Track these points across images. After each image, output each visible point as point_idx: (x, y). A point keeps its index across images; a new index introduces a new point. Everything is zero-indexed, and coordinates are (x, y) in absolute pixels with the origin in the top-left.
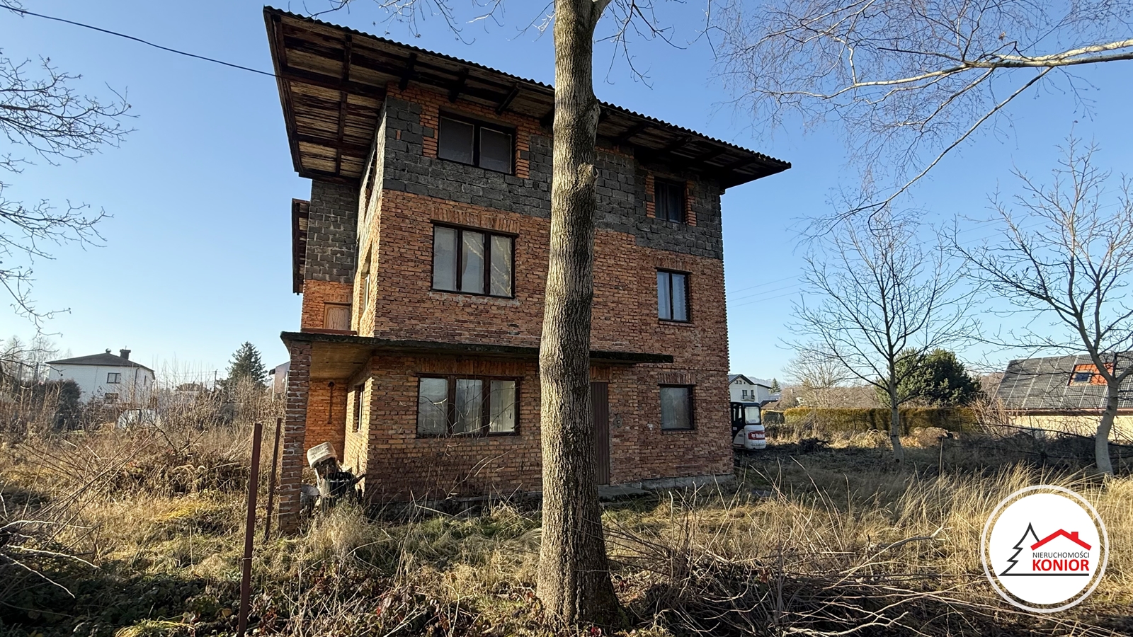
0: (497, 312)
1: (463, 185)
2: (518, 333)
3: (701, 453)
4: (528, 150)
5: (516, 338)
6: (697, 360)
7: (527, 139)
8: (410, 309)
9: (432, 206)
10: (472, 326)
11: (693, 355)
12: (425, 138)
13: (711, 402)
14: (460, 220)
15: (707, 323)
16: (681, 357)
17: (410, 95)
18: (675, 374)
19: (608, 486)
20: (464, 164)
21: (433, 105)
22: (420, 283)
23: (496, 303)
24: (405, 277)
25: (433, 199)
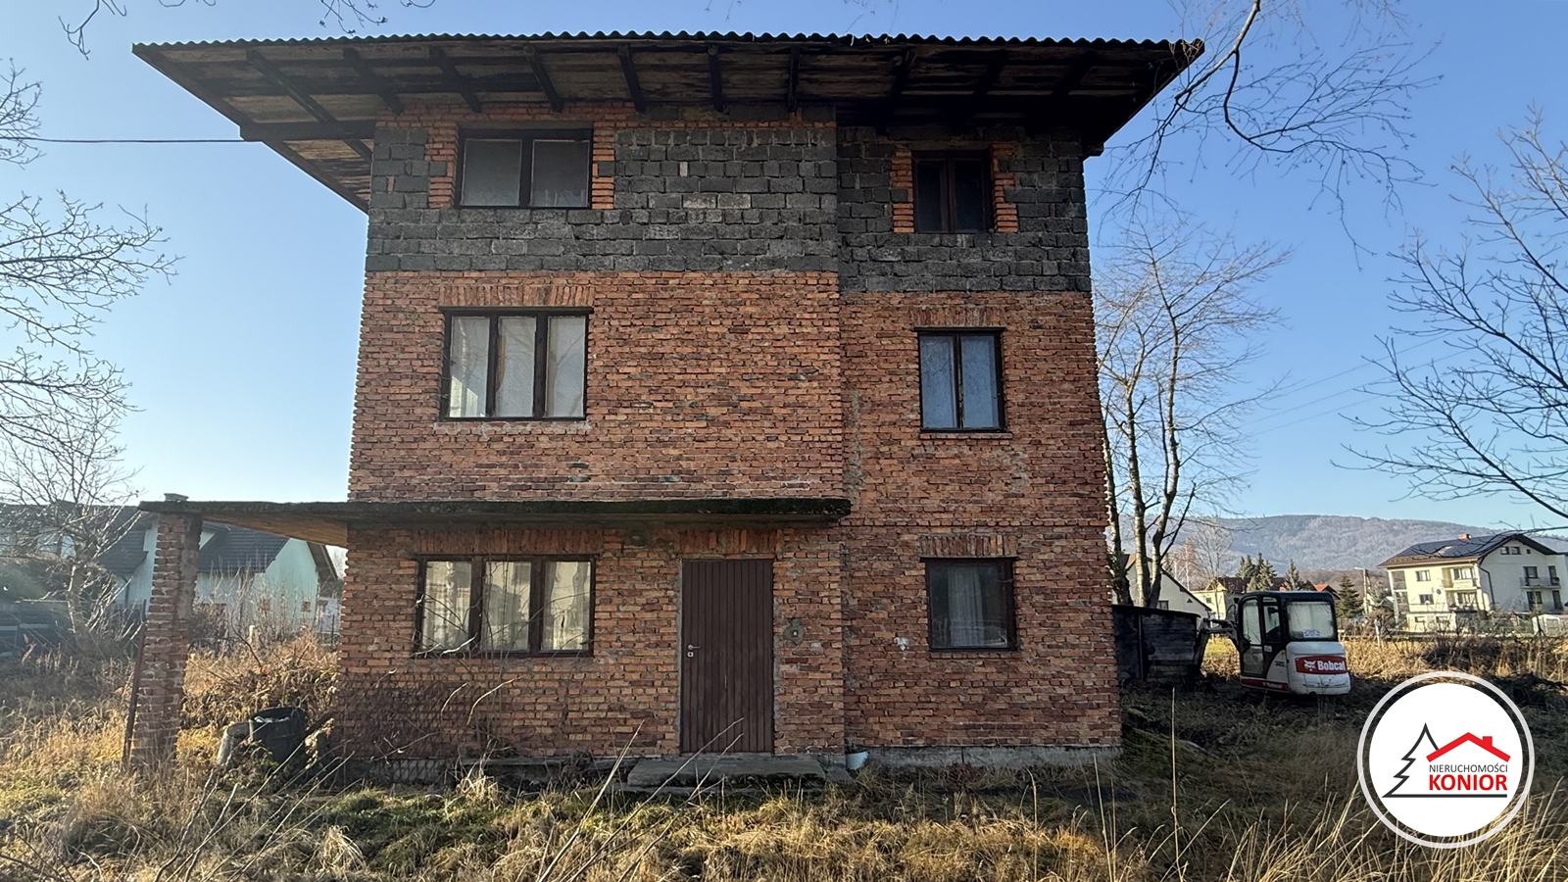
0: (549, 446)
1: (495, 241)
2: (588, 479)
3: (1028, 698)
4: (612, 158)
5: (583, 487)
6: (1019, 506)
7: (612, 140)
8: (403, 453)
9: (441, 285)
10: (503, 472)
11: (1006, 496)
12: (432, 180)
13: (1056, 591)
14: (487, 300)
15: (1044, 427)
16: (977, 502)
17: (410, 118)
18: (963, 537)
19: (769, 755)
20: (495, 208)
21: (446, 125)
22: (418, 411)
23: (548, 430)
24: (397, 404)
25: (444, 274)
